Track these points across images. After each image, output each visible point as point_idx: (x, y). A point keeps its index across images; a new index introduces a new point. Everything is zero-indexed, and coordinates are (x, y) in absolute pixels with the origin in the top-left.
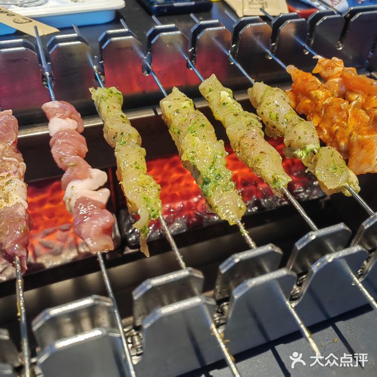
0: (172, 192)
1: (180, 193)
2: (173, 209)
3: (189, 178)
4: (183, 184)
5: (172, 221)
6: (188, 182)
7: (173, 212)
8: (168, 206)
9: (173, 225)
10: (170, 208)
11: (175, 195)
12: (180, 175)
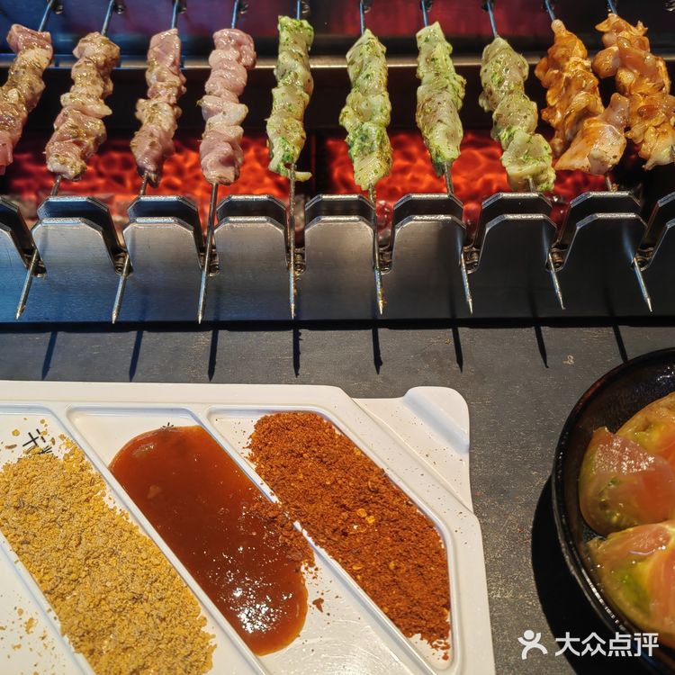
0: (392, 185)
1: (403, 189)
2: (388, 208)
3: (421, 170)
4: (408, 177)
5: (383, 224)
6: (417, 176)
7: (387, 213)
8: (382, 202)
9: (383, 231)
10: (384, 207)
11: (395, 189)
12: (406, 163)
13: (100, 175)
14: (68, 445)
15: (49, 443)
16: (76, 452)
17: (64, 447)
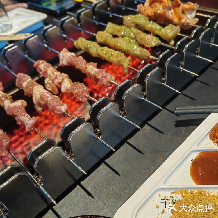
13: (21, 136)
14: (177, 193)
15: (171, 199)
16: (183, 191)
17: (177, 195)
